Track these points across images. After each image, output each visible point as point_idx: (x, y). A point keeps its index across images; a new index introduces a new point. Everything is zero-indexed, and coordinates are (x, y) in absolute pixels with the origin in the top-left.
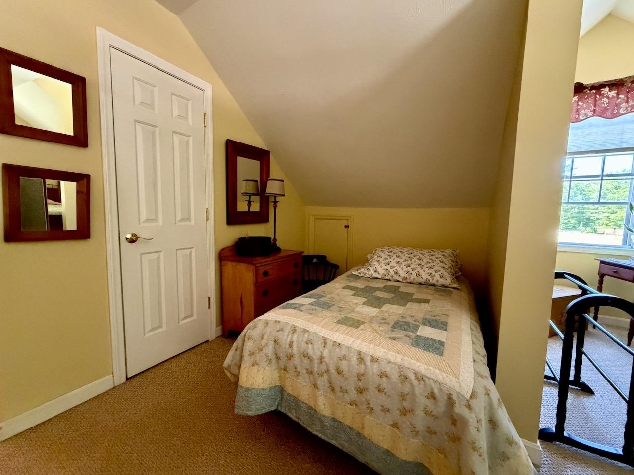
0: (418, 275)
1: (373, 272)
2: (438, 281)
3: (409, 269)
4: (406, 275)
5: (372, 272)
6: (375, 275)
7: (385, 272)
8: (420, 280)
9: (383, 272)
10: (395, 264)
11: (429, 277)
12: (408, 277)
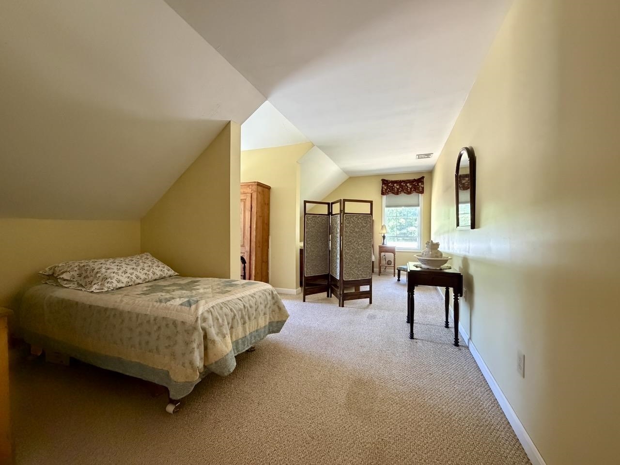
0: (154, 273)
1: (117, 283)
2: (167, 273)
3: (145, 271)
4: (146, 277)
5: (115, 284)
6: (120, 285)
7: (129, 280)
8: (156, 277)
9: (127, 280)
10: (132, 271)
11: (161, 273)
12: (147, 278)
